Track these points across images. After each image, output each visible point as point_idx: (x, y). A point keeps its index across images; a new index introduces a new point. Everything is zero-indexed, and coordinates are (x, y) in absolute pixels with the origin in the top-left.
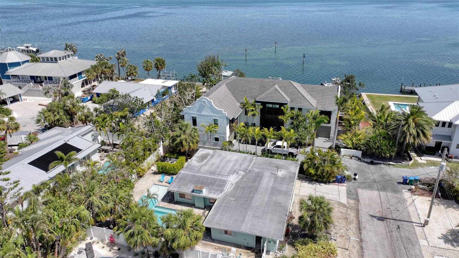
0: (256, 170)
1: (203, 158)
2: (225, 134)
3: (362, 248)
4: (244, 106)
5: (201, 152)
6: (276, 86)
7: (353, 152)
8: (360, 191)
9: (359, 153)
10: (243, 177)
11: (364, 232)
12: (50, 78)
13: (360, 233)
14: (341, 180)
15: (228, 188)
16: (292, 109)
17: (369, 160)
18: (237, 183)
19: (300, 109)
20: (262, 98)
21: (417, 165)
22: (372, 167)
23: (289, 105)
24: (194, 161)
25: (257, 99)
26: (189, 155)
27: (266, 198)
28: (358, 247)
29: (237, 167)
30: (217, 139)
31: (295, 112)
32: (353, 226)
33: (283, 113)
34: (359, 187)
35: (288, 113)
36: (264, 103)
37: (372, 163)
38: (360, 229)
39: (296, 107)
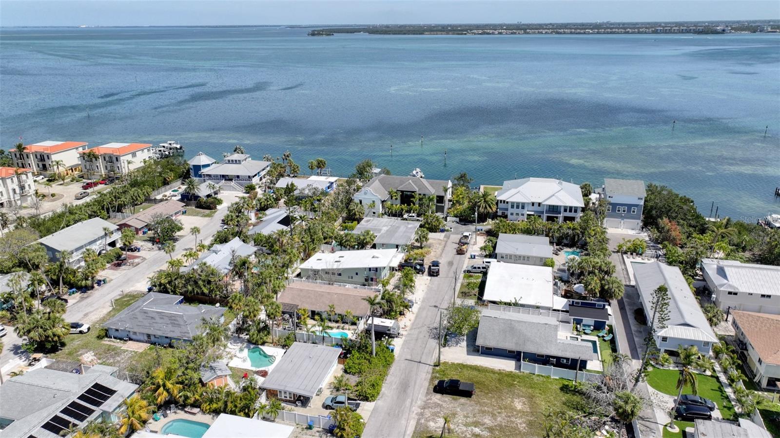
0: (397, 225)
1: (368, 221)
2: (379, 209)
3: (443, 251)
4: (390, 193)
5: (365, 219)
6: (410, 181)
7: (455, 219)
8: (451, 235)
9: (458, 219)
10: (391, 227)
11: (446, 248)
12: (238, 177)
13: (444, 248)
14: (443, 231)
15: (383, 232)
16: (420, 194)
17: (463, 223)
18: (388, 229)
19: (424, 195)
20: (401, 188)
21: (488, 224)
22: (463, 226)
23: (418, 192)
24: (362, 222)
25: (398, 189)
26: (359, 220)
27: (401, 234)
28: (441, 251)
29: (387, 224)
30: (374, 213)
31: (421, 197)
32: (442, 246)
33: (413, 197)
35: (417, 196)
36: (402, 192)
37: (465, 225)
39: (422, 193)
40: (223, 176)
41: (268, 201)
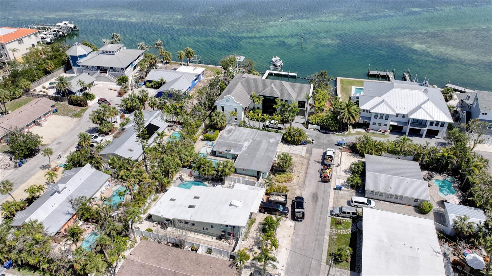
0: (259, 139)
1: (230, 131)
2: (241, 116)
3: (306, 176)
4: (252, 97)
5: (228, 128)
6: (273, 85)
7: (316, 126)
8: (314, 149)
9: (319, 127)
10: (252, 143)
11: (309, 169)
12: (112, 68)
13: (307, 170)
14: (304, 144)
15: (244, 149)
16: (282, 100)
17: (324, 131)
18: (248, 146)
19: (286, 101)
20: (264, 93)
21: (350, 134)
22: (325, 135)
23: (280, 98)
24: (223, 133)
25: (261, 94)
26: (221, 129)
27: (263, 154)
28: (304, 176)
29: (248, 137)
30: (236, 119)
31: (283, 102)
32: (305, 167)
33: (276, 104)
34: (314, 147)
35: (279, 103)
36: (264, 97)
37: (326, 133)
38: (307, 168)
39: (284, 99)
40: (98, 67)
41: (133, 103)
